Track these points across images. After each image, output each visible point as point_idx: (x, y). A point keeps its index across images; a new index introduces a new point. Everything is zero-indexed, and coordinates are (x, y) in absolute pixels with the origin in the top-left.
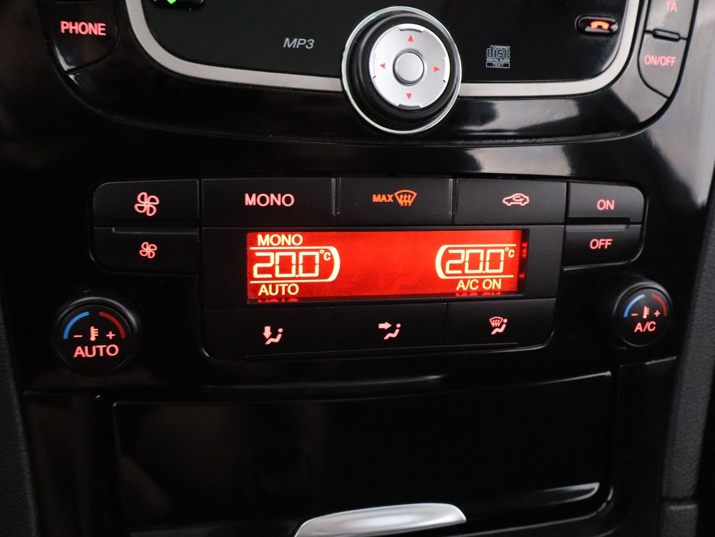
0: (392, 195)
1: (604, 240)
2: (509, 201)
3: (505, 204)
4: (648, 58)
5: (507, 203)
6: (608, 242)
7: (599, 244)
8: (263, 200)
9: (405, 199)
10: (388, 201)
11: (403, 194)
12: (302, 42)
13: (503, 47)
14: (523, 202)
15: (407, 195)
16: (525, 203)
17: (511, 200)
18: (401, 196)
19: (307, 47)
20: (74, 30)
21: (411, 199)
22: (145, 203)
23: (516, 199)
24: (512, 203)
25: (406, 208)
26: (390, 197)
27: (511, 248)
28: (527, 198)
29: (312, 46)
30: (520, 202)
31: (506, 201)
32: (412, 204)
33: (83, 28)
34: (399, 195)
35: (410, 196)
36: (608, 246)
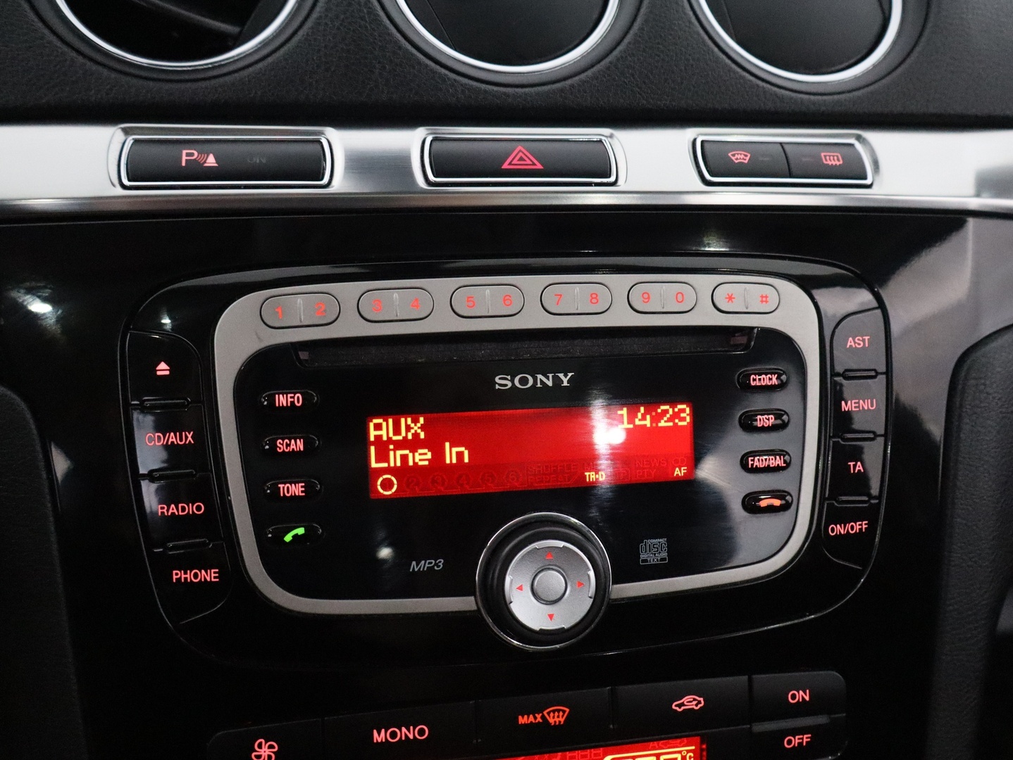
0: (541, 714)
1: (801, 736)
2: (679, 706)
3: (676, 710)
4: (833, 528)
5: (677, 708)
6: (806, 738)
7: (796, 741)
8: (393, 735)
9: (556, 717)
10: (537, 721)
11: (554, 711)
12: (430, 563)
13: (659, 540)
14: (696, 705)
15: (559, 713)
16: (700, 706)
17: (683, 704)
18: (552, 714)
19: (436, 568)
20: (186, 579)
21: (563, 716)
22: (262, 751)
23: (687, 702)
24: (683, 708)
25: (558, 727)
26: (539, 716)
27: (688, 751)
28: (702, 699)
29: (442, 566)
30: (693, 706)
31: (676, 706)
32: (565, 721)
33: (196, 576)
34: (549, 713)
35: (561, 713)
36: (807, 742)
